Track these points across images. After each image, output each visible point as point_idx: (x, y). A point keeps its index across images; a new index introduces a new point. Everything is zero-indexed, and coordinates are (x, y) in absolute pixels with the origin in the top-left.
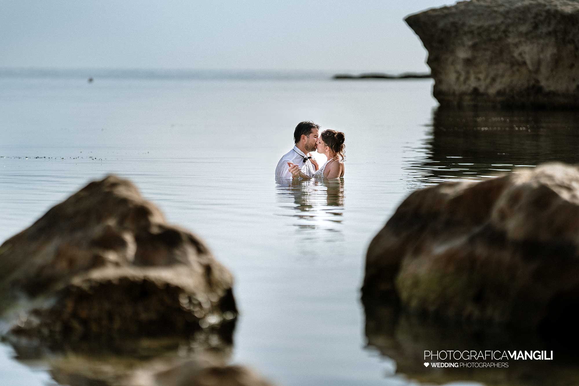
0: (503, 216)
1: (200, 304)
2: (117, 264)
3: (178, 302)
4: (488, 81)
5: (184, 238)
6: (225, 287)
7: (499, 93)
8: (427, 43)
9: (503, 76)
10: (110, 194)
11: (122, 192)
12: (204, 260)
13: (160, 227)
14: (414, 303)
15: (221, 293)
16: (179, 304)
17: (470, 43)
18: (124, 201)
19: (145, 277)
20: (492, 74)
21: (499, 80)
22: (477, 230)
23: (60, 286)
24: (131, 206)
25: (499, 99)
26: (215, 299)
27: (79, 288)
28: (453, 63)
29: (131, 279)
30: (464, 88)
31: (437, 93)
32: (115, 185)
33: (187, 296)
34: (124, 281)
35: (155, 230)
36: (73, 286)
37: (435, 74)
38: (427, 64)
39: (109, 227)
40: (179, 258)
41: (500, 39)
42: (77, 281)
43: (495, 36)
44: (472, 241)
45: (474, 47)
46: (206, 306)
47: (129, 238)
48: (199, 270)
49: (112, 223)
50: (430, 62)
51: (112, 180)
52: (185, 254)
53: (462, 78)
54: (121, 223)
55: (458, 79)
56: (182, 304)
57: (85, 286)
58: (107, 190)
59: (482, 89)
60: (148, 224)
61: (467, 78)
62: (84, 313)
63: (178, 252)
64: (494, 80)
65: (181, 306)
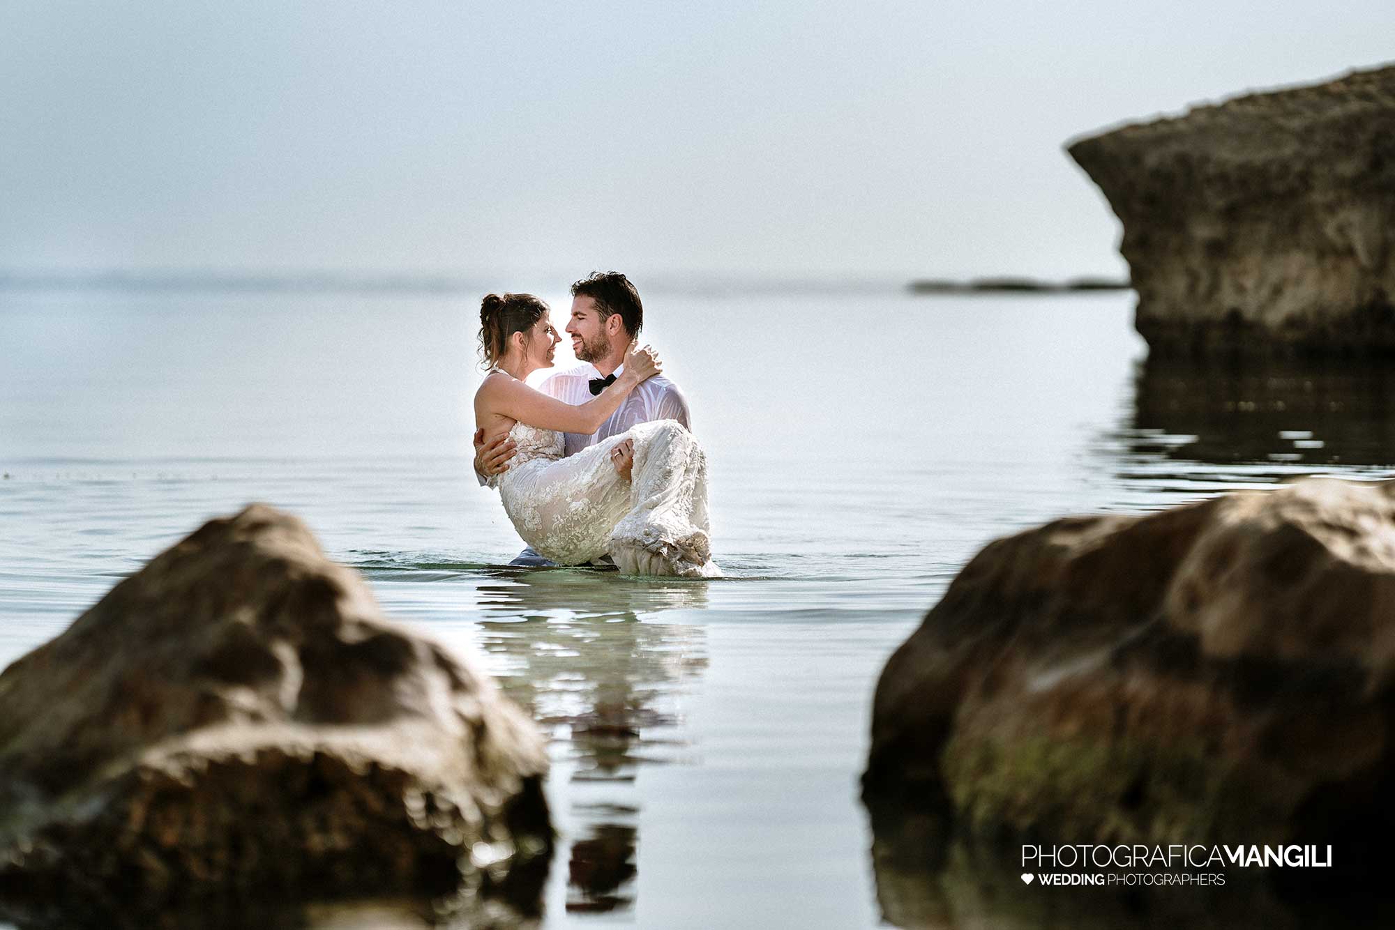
0: (1194, 602)
1: (456, 813)
2: (255, 717)
3: (402, 806)
4: (1265, 292)
5: (422, 653)
6: (525, 771)
7: (1292, 322)
8: (1120, 203)
9: (1298, 282)
10: (246, 547)
11: (276, 543)
12: (468, 707)
13: (363, 625)
14: (982, 811)
15: (510, 786)
16: (406, 812)
17: (1220, 203)
18: (280, 565)
19: (320, 745)
20: (1274, 275)
21: (1289, 292)
22: (1133, 633)
23: (116, 770)
24: (294, 575)
25: (1290, 335)
26: (493, 801)
27: (159, 774)
28: (1181, 252)
29: (288, 751)
30: (1207, 310)
31: (1144, 324)
32: (260, 526)
33: (421, 791)
34: (270, 757)
35: (350, 635)
36: (145, 769)
37: (1139, 279)
38: (1119, 254)
39: (239, 626)
40: (409, 702)
41: (1292, 193)
42: (156, 758)
43: (1279, 187)
44: (1119, 661)
45: (1231, 214)
46: (471, 815)
47: (286, 653)
48: (457, 730)
49: (246, 616)
50: (1127, 249)
51: (258, 515)
52: (422, 691)
53: (1202, 287)
54: (268, 616)
55: (1192, 288)
56: (410, 811)
57: (175, 770)
58: (241, 538)
59: (1250, 313)
60: (336, 621)
61: (1214, 288)
62: (170, 836)
63: (403, 687)
64: (1277, 291)
65: (409, 817)
